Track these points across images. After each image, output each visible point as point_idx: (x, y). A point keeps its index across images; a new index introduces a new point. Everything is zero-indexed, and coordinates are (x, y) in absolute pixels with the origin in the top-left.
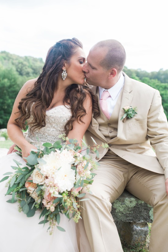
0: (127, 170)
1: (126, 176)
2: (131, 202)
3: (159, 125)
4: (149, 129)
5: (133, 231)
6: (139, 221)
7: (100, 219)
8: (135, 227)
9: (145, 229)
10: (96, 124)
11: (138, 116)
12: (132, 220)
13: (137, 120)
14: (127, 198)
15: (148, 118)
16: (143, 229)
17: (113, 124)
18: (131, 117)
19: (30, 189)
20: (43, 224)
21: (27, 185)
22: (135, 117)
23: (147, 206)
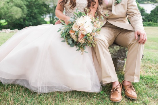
0: (115, 32)
1: (115, 34)
2: (117, 48)
3: (133, 8)
4: (128, 10)
5: (117, 62)
6: (121, 57)
7: (104, 50)
8: (118, 60)
9: (123, 62)
10: (100, 8)
11: (122, 3)
12: (117, 57)
13: (122, 4)
14: (115, 46)
15: (128, 4)
16: (122, 61)
17: (109, 8)
18: (119, 3)
19: (72, 34)
20: (78, 51)
21: (70, 32)
22: (121, 3)
23: (125, 50)
